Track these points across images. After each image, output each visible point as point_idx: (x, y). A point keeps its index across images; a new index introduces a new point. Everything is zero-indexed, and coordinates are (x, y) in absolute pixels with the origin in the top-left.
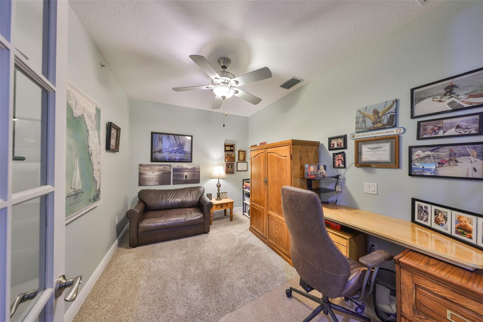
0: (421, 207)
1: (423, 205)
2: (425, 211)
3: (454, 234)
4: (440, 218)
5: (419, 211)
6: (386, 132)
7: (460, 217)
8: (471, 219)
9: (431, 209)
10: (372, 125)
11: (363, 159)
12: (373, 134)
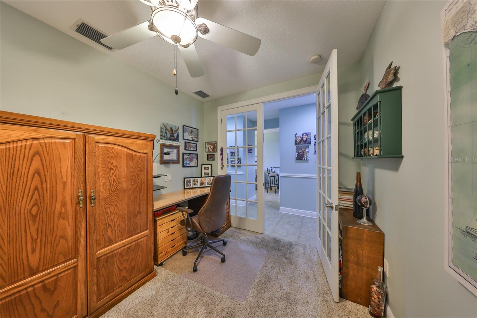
0: (188, 181)
1: (188, 179)
2: (190, 182)
3: (200, 186)
4: (195, 182)
5: (187, 183)
6: (176, 143)
7: (201, 179)
8: (204, 179)
9: (192, 180)
10: (170, 137)
11: (165, 159)
12: (170, 143)
